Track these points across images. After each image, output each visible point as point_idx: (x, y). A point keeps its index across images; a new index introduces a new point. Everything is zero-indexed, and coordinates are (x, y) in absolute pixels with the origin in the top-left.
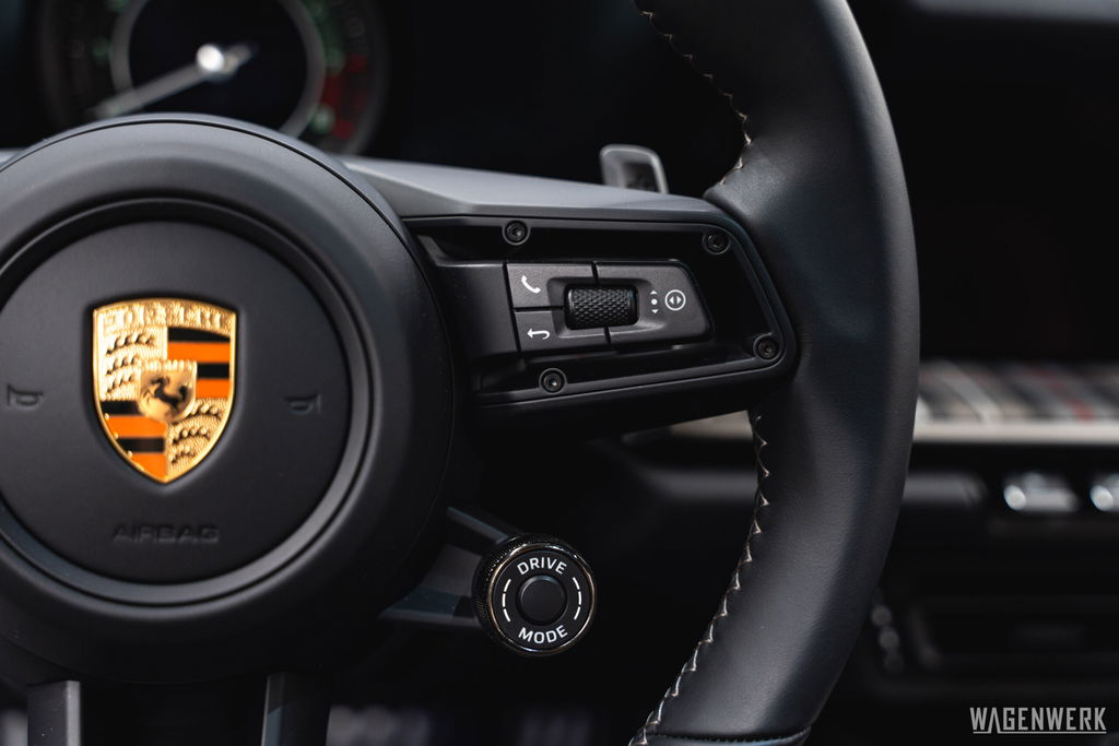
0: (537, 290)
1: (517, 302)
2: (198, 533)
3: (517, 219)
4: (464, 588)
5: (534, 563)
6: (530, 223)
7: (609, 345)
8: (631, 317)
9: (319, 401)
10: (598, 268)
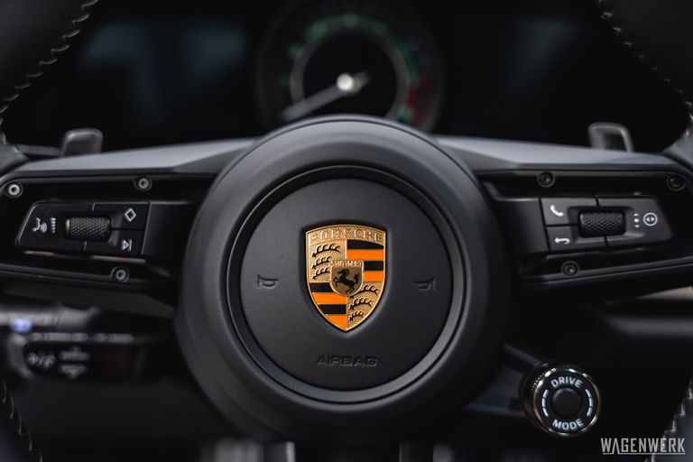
0: (561, 214)
1: (548, 221)
2: (366, 362)
3: (547, 171)
4: (513, 392)
5: (562, 380)
6: (555, 174)
7: (607, 247)
8: (621, 230)
9: (434, 282)
10: (600, 200)
